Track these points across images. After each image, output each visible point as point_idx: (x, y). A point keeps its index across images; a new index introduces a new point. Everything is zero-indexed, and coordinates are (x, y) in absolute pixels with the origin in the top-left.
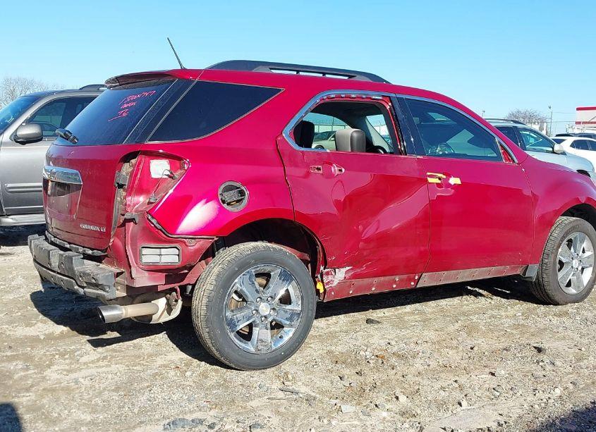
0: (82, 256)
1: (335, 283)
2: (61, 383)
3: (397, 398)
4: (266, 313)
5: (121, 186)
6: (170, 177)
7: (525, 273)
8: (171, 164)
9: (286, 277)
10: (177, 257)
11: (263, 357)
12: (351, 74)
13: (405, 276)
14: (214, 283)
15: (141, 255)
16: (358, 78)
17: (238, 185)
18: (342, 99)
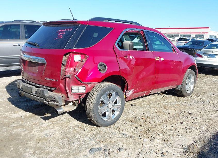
0: (47, 90)
1: (129, 95)
2: (41, 136)
3: (159, 135)
4: (111, 107)
5: (63, 65)
6: (81, 61)
7: (177, 88)
8: (81, 57)
9: (117, 94)
10: (84, 90)
11: (110, 122)
12: (131, 23)
13: (147, 91)
14: (96, 98)
15: (72, 90)
16: (133, 24)
17: (104, 64)
18: (130, 32)
